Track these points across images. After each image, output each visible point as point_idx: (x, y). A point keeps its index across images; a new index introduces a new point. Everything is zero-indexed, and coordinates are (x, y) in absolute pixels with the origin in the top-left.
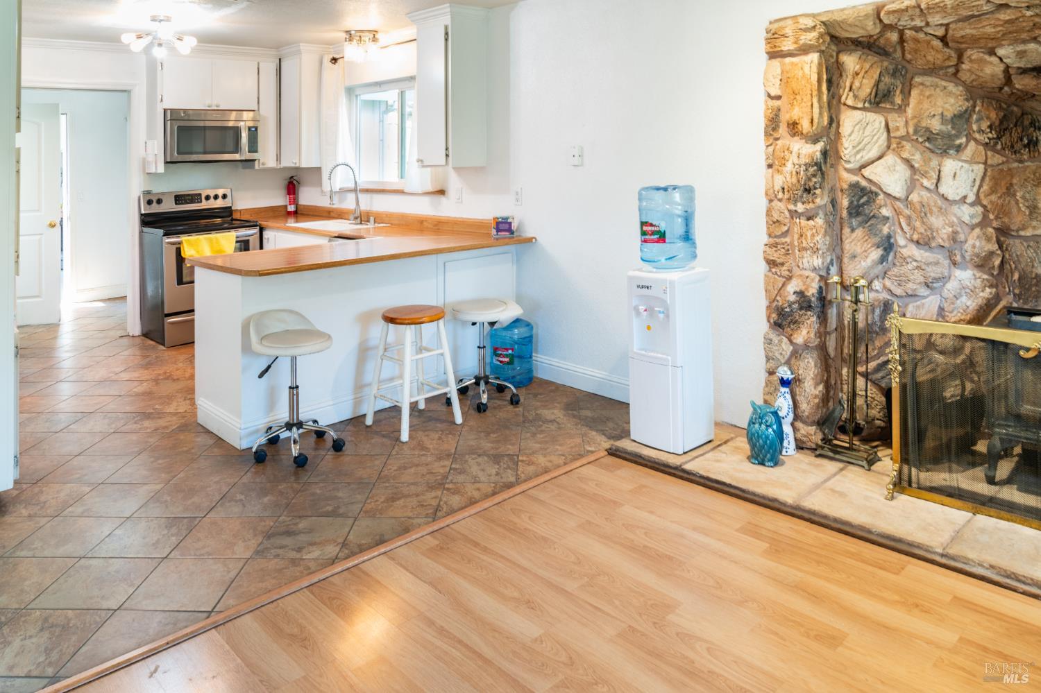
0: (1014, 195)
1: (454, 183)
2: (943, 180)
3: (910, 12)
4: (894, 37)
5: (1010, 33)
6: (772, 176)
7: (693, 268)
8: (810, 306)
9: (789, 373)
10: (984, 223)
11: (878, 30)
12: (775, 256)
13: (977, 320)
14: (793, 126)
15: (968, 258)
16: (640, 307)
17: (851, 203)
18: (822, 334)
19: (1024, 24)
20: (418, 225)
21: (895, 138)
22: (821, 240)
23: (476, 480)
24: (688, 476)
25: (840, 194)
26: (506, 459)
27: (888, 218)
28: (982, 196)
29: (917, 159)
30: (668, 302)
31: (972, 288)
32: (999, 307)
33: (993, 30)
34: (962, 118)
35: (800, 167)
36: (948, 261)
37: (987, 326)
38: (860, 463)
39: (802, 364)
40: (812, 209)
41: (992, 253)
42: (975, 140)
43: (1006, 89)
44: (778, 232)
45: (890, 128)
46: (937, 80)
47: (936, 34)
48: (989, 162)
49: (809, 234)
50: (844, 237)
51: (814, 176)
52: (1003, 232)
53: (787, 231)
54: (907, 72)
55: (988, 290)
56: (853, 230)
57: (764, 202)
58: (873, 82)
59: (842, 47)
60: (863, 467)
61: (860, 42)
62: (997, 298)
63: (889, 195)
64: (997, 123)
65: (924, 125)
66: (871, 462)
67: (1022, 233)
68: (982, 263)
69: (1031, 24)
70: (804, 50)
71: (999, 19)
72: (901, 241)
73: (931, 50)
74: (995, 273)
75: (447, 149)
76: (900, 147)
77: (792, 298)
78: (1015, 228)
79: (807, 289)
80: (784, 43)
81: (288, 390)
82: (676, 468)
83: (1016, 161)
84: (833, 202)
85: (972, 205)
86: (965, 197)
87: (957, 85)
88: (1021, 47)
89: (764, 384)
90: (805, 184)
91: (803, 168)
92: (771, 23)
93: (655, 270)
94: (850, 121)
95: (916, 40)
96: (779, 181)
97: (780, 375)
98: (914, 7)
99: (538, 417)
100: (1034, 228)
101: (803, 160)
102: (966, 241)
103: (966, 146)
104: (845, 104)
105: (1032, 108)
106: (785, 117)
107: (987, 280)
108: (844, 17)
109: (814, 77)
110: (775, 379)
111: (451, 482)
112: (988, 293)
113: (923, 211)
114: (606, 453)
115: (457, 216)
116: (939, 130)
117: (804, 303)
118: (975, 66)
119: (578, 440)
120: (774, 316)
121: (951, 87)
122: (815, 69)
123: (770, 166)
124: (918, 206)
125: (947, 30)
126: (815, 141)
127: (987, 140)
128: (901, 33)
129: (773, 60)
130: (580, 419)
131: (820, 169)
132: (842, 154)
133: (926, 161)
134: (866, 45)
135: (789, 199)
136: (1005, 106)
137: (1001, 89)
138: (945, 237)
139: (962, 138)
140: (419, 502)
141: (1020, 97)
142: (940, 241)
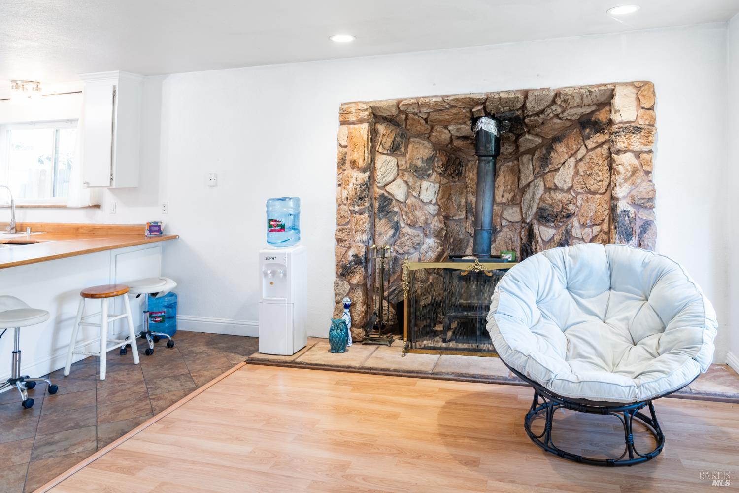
0: (452, 199)
1: (109, 200)
2: (422, 192)
3: (413, 105)
4: (403, 117)
5: (455, 119)
6: (341, 191)
7: (297, 246)
8: (361, 262)
9: (349, 300)
10: (438, 214)
11: (397, 113)
12: (341, 236)
13: (438, 259)
14: (354, 163)
15: (431, 232)
16: (268, 271)
17: (380, 205)
18: (365, 278)
19: (461, 116)
20: (75, 232)
21: (401, 170)
22: (367, 225)
23: (169, 391)
24: (299, 366)
25: (374, 200)
26: (182, 377)
27: (397, 213)
28: (438, 200)
29: (411, 181)
30: (287, 266)
31: (433, 247)
32: (444, 256)
33: (448, 117)
34: (430, 160)
35: (357, 186)
36: (423, 234)
37: (442, 262)
38: (386, 343)
39: (356, 295)
40: (362, 209)
41: (442, 229)
42: (436, 171)
43: (449, 146)
44: (343, 223)
45: (399, 165)
46: (420, 140)
47: (423, 117)
48: (442, 182)
49: (361, 223)
50: (376, 224)
51: (364, 190)
52: (447, 218)
53: (349, 222)
54: (407, 135)
55: (440, 248)
56: (380, 220)
57: (335, 205)
58: (392, 140)
59: (377, 120)
60: (387, 345)
61: (386, 118)
62: (443, 252)
63: (398, 200)
64: (445, 163)
65: (414, 163)
66: (391, 342)
67: (454, 218)
68: (437, 235)
69: (464, 116)
70: (361, 121)
71: (452, 112)
72: (402, 225)
73: (419, 125)
74: (443, 239)
75: (111, 175)
76: (403, 175)
77: (351, 259)
78: (451, 216)
79: (359, 253)
80: (351, 117)
81: (12, 354)
82: (291, 363)
83: (453, 182)
84: (372, 205)
85: (434, 204)
86: (431, 201)
87: (429, 143)
88: (458, 126)
89: (333, 310)
90: (360, 195)
91: (359, 186)
92: (342, 105)
93: (276, 248)
94: (381, 160)
95: (414, 119)
96: (345, 194)
97: (345, 303)
98: (416, 103)
99: (191, 352)
100: (459, 215)
101: (359, 182)
102: (431, 223)
103: (432, 174)
104: (378, 151)
105: (459, 155)
106: (349, 158)
107: (439, 243)
108: (382, 105)
109: (366, 136)
110: (341, 305)
111: (152, 395)
112: (440, 249)
113: (413, 209)
114: (245, 363)
115: (111, 224)
116: (421, 166)
117: (358, 261)
118: (438, 134)
119: (225, 360)
120: (341, 270)
121: (426, 144)
122: (366, 132)
123: (340, 185)
124: (410, 206)
125: (428, 116)
126: (364, 172)
127: (441, 171)
128: (407, 116)
129: (343, 126)
130: (219, 349)
131: (367, 187)
132: (376, 179)
133: (415, 182)
134: (390, 120)
135: (350, 204)
136: (448, 154)
137: (447, 145)
138: (422, 221)
139: (430, 170)
140: (136, 409)
141: (455, 150)
142: (420, 223)
